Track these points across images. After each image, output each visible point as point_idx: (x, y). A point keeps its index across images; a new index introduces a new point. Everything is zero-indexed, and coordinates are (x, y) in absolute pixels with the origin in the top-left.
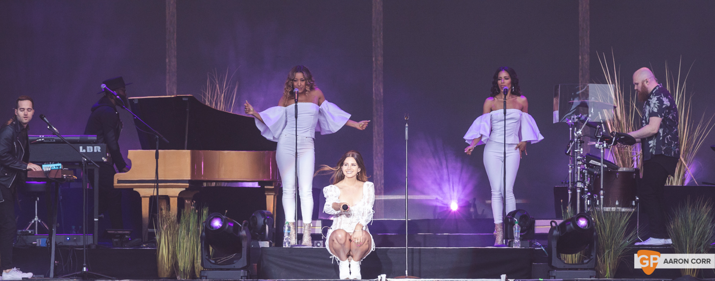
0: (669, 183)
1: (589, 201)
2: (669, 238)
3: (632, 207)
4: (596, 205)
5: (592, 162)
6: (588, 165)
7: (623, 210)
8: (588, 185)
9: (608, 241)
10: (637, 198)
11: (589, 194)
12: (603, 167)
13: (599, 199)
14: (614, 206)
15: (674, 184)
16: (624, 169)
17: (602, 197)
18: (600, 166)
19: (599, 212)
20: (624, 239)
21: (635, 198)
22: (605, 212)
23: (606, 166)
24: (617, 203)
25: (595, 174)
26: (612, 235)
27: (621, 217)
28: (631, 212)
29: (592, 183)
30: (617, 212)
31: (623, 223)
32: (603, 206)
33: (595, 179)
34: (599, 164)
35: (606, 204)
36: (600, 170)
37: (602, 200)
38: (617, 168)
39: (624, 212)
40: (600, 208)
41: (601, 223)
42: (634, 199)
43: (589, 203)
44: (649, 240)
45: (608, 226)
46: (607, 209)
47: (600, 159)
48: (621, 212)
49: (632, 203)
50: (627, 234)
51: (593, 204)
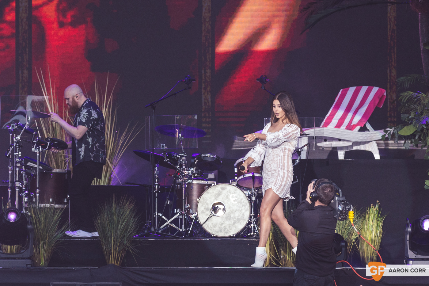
0: (97, 183)
1: (26, 198)
2: (96, 231)
3: (65, 204)
4: (32, 202)
5: (29, 164)
6: (27, 167)
7: (57, 206)
8: (26, 184)
9: (42, 233)
10: (69, 196)
11: (27, 192)
12: (39, 169)
13: (35, 196)
14: (49, 202)
15: (102, 184)
16: (58, 171)
17: (38, 195)
18: (36, 168)
19: (35, 208)
20: (57, 232)
21: (67, 196)
22: (40, 208)
23: (41, 168)
24: (51, 200)
25: (32, 174)
26: (46, 228)
27: (54, 213)
28: (63, 208)
29: (29, 183)
30: (50, 208)
31: (55, 218)
32: (39, 203)
33: (31, 179)
34: (36, 166)
35: (41, 201)
36: (36, 172)
37: (38, 198)
38: (52, 170)
39: (57, 208)
40: (36, 205)
41: (37, 218)
42: (66, 197)
43: (26, 201)
44: (78, 231)
45: (43, 219)
46: (42, 205)
47: (36, 161)
48: (54, 208)
49: (64, 200)
50: (60, 226)
51: (30, 201)
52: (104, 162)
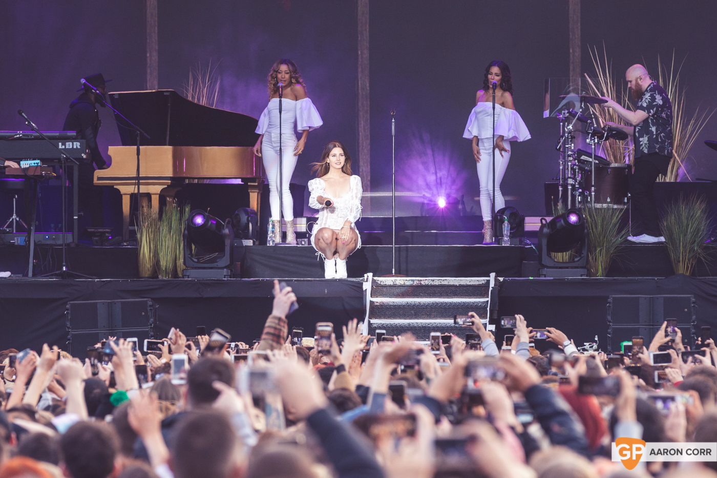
0: (662, 179)
1: (580, 197)
2: (662, 236)
3: (625, 204)
4: (587, 202)
5: (583, 157)
6: (580, 161)
7: (615, 207)
8: (580, 181)
9: (599, 238)
10: (629, 195)
11: (580, 190)
12: (594, 163)
13: (590, 195)
14: (606, 202)
15: (668, 180)
16: (616, 165)
17: (593, 194)
18: (591, 162)
19: (590, 209)
20: (616, 236)
21: (628, 194)
22: (596, 209)
23: (597, 162)
24: (609, 200)
25: (587, 170)
26: (603, 233)
27: (612, 214)
28: (623, 209)
29: (583, 180)
30: (608, 209)
31: (615, 220)
32: (595, 203)
33: (586, 175)
34: (591, 160)
35: (598, 200)
36: (591, 166)
37: (593, 196)
38: (609, 164)
39: (616, 209)
40: (591, 205)
41: (592, 221)
42: (627, 196)
43: (580, 200)
44: (643, 235)
45: (599, 222)
46: (598, 206)
47: (591, 154)
48: (613, 209)
49: (624, 199)
50: (620, 230)
51: (585, 200)
52: (670, 156)
